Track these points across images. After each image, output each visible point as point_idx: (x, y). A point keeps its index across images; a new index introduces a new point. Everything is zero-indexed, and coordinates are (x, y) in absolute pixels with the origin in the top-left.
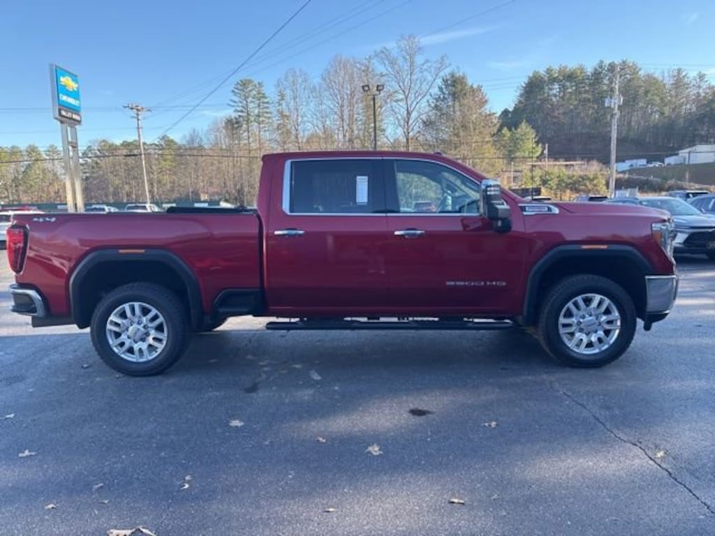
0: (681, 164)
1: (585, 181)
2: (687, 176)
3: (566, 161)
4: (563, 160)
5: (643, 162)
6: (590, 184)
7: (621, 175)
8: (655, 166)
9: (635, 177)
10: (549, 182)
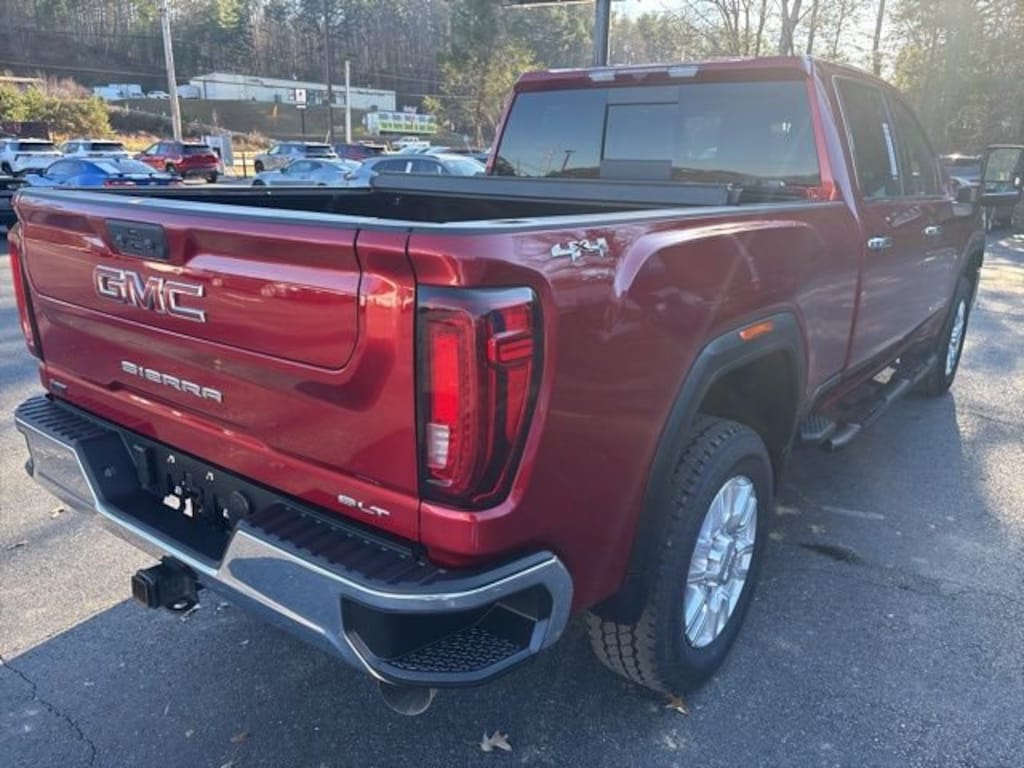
0: (195, 98)
1: (75, 115)
2: (215, 119)
3: (17, 75)
4: (11, 73)
5: (135, 89)
6: (86, 119)
7: (117, 108)
8: (159, 98)
9: (139, 112)
10: (10, 112)
